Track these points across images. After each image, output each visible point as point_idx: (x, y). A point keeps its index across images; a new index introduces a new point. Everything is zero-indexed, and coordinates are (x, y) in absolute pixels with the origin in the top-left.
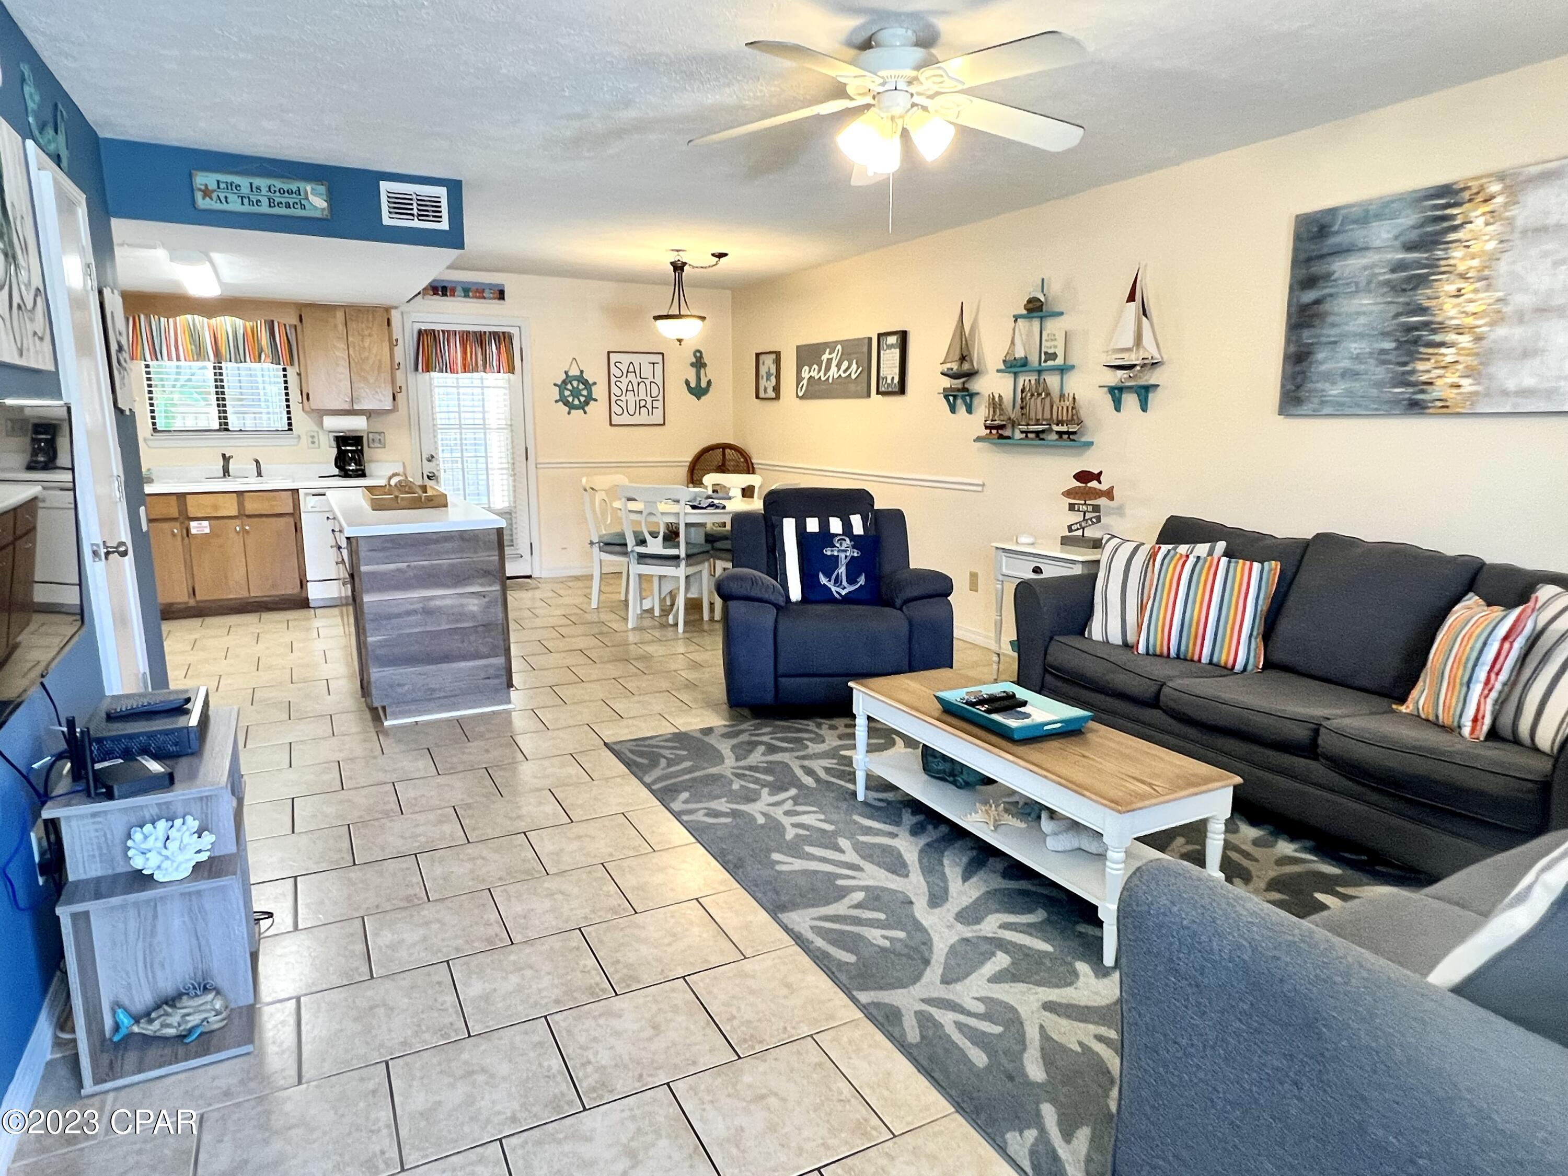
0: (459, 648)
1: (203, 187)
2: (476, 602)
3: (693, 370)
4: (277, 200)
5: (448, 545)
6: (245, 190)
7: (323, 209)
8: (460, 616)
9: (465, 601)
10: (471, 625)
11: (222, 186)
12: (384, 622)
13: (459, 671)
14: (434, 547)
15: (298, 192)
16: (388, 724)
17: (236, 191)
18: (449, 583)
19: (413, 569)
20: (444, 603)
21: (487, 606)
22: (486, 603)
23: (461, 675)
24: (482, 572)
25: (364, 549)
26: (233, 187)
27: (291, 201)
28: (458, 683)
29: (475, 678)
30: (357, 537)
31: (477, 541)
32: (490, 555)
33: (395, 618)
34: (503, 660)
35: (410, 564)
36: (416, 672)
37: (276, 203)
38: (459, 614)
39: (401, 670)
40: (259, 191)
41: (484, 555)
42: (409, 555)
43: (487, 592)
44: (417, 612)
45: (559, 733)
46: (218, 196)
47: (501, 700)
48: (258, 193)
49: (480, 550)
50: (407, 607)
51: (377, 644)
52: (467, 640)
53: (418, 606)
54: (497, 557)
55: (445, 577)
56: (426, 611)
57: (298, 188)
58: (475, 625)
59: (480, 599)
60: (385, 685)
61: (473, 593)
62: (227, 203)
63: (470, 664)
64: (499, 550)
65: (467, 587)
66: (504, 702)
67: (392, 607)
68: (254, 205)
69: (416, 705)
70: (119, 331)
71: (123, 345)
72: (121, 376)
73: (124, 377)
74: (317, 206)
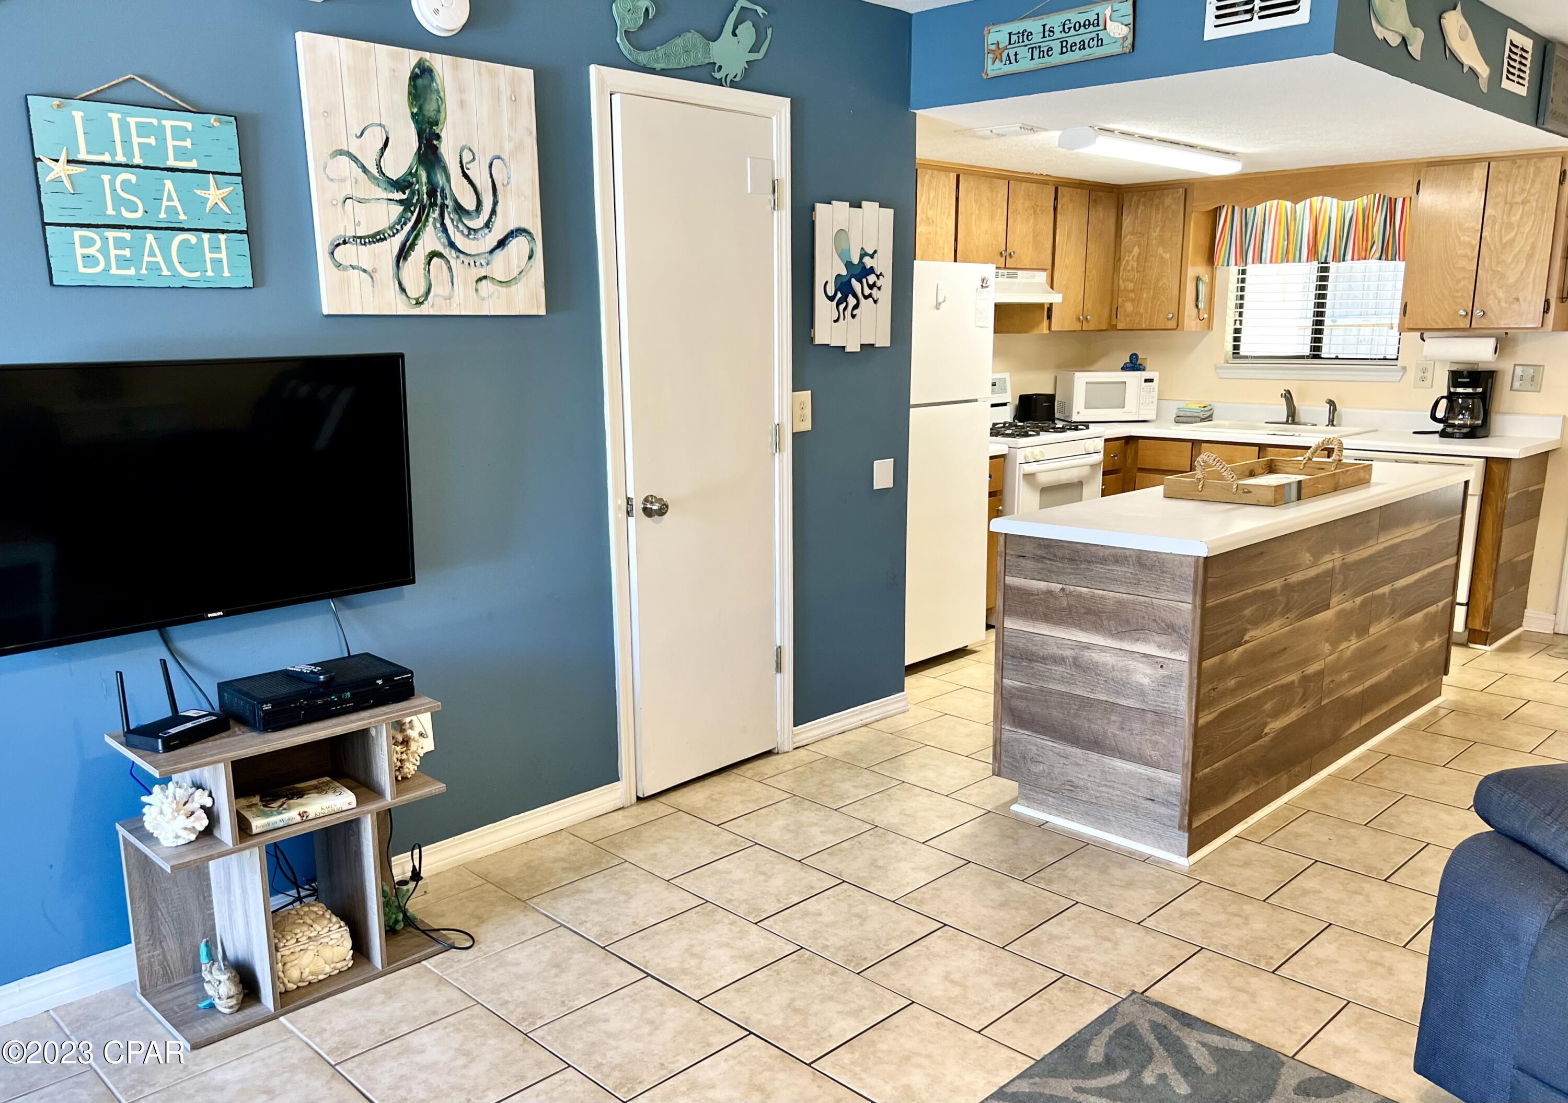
0: (1115, 735)
1: (994, 47)
2: (1148, 671)
4: (1071, 41)
5: (1119, 570)
6: (1037, 38)
8: (1121, 685)
9: (1132, 664)
10: (1137, 706)
11: (1014, 38)
12: (1024, 663)
13: (1111, 771)
14: (1099, 568)
15: (1096, 22)
16: (1015, 808)
17: (1026, 42)
18: (1113, 629)
19: (1067, 595)
20: (1103, 659)
21: (1165, 683)
22: (1163, 677)
23: (1114, 779)
24: (1163, 624)
25: (1012, 552)
26: (1025, 37)
27: (1086, 38)
28: (1107, 790)
29: (1134, 792)
30: (1006, 534)
31: (1163, 572)
32: (1178, 599)
33: (1037, 661)
34: (1179, 781)
35: (1065, 586)
36: (1054, 749)
37: (1069, 46)
38: (1121, 682)
39: (1039, 740)
40: (1051, 34)
41: (1170, 597)
42: (1066, 573)
43: (1167, 661)
44: (1065, 662)
45: (1134, 936)
46: (1008, 55)
47: (1171, 845)
48: (1050, 38)
49: (1165, 588)
50: (1055, 651)
51: (1013, 691)
52: (1127, 728)
53: (1068, 653)
54: (1190, 606)
55: (1109, 619)
56: (1077, 664)
57: (1098, 14)
58: (1142, 707)
59: (1155, 668)
60: (1017, 752)
61: (1145, 655)
62: (1016, 62)
63: (1129, 767)
64: (1195, 594)
65: (1138, 644)
66: (1175, 849)
67: (1036, 645)
68: (1044, 57)
69: (1054, 797)
70: (863, 252)
71: (872, 268)
72: (842, 307)
73: (856, 307)
74: (1117, 36)
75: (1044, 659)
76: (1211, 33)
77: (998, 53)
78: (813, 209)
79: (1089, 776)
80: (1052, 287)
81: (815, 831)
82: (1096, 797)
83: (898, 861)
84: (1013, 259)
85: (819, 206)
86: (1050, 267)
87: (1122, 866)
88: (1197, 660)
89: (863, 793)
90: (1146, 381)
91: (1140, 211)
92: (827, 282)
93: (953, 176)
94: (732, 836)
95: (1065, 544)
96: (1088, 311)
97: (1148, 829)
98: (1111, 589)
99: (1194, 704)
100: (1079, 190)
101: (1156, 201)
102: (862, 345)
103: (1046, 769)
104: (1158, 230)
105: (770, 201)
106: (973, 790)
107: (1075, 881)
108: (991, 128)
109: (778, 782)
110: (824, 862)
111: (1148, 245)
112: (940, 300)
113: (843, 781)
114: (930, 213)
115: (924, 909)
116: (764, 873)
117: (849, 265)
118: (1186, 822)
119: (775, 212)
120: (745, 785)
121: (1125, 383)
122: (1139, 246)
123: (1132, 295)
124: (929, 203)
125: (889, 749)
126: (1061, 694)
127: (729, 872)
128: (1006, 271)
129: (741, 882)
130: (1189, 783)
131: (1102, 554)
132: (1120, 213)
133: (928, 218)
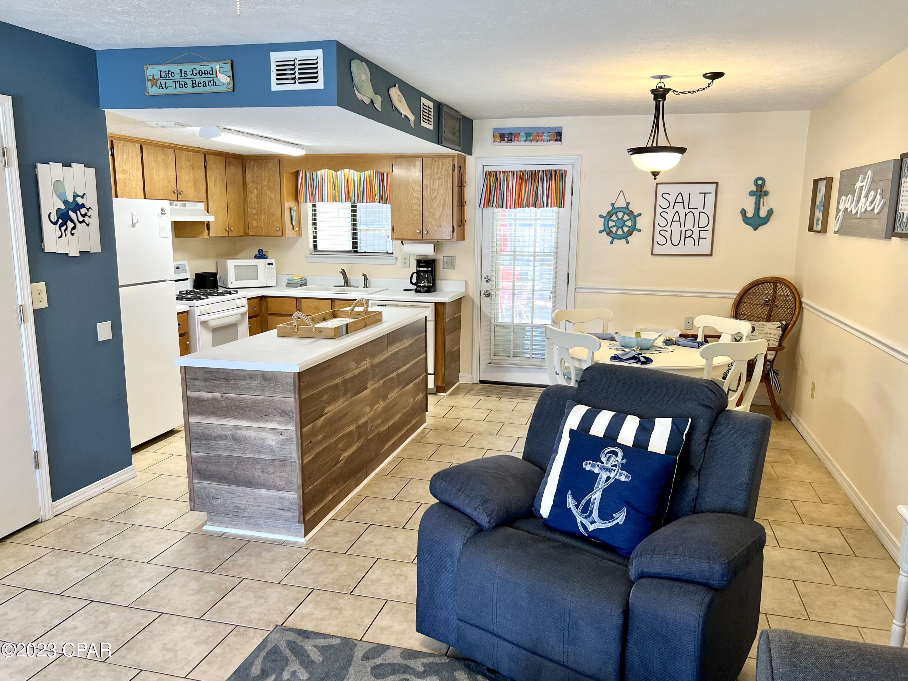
0: (259, 476)
1: (151, 78)
2: (274, 437)
3: (753, 199)
4: (198, 81)
5: (253, 383)
6: (177, 76)
7: (228, 84)
8: (260, 448)
9: (264, 435)
10: (270, 458)
11: (163, 74)
12: (203, 442)
13: (259, 497)
14: (241, 382)
15: (211, 72)
16: (206, 528)
17: (171, 78)
18: (253, 416)
19: (225, 400)
20: (249, 434)
21: (284, 443)
22: (283, 440)
23: (261, 501)
24: (280, 411)
25: (190, 377)
26: (170, 74)
27: (207, 80)
28: (258, 508)
29: (272, 506)
30: (185, 367)
31: (277, 382)
32: (287, 396)
33: (211, 440)
34: (296, 496)
35: (223, 395)
36: (226, 490)
37: (197, 83)
38: (260, 446)
39: (216, 486)
40: (186, 75)
41: (282, 396)
42: (223, 387)
43: (284, 431)
44: (227, 438)
45: (276, 592)
46: (161, 84)
47: (295, 532)
48: (185, 77)
49: (279, 391)
50: (220, 432)
51: (199, 459)
52: (266, 471)
53: (229, 433)
54: (293, 400)
55: (250, 411)
56: (234, 438)
57: (212, 68)
58: (273, 458)
59: (278, 436)
60: (204, 495)
61: (272, 429)
62: (166, 88)
63: (268, 493)
64: (295, 393)
65: (267, 423)
66: (298, 534)
67: (210, 430)
68: (182, 87)
69: (228, 517)
70: (75, 195)
71: (83, 204)
72: (63, 228)
73: (74, 228)
74: (224, 82)
75: (215, 438)
76: (275, 87)
77: (154, 82)
78: (35, 167)
79: (247, 502)
80: (208, 212)
81: (71, 571)
82: (252, 513)
83: (130, 579)
84: (182, 195)
85: (39, 166)
86: (205, 200)
87: (269, 551)
88: (299, 428)
89: (104, 538)
90: (269, 264)
91: (255, 170)
92: (50, 213)
93: (138, 146)
94: (7, 588)
95: (221, 370)
96: (231, 225)
97: (282, 526)
98: (249, 394)
99: (300, 452)
100: (218, 157)
101: (264, 165)
102: (80, 252)
103: (222, 502)
104: (266, 181)
105: (2, 161)
106: (179, 521)
107: (242, 566)
108: (157, 123)
109: (43, 542)
110: (77, 591)
111: (261, 189)
112: (135, 222)
113: (91, 532)
114: (125, 167)
115: (148, 607)
116: (33, 609)
117: (65, 202)
118: (302, 518)
119: (6, 169)
120: (16, 549)
121: (257, 265)
122: (257, 189)
123: (256, 217)
124: (123, 161)
125: (123, 505)
126: (227, 457)
127: (5, 614)
128: (178, 202)
129: (14, 619)
130: (301, 497)
131: (242, 374)
132: (244, 171)
133: (123, 170)
